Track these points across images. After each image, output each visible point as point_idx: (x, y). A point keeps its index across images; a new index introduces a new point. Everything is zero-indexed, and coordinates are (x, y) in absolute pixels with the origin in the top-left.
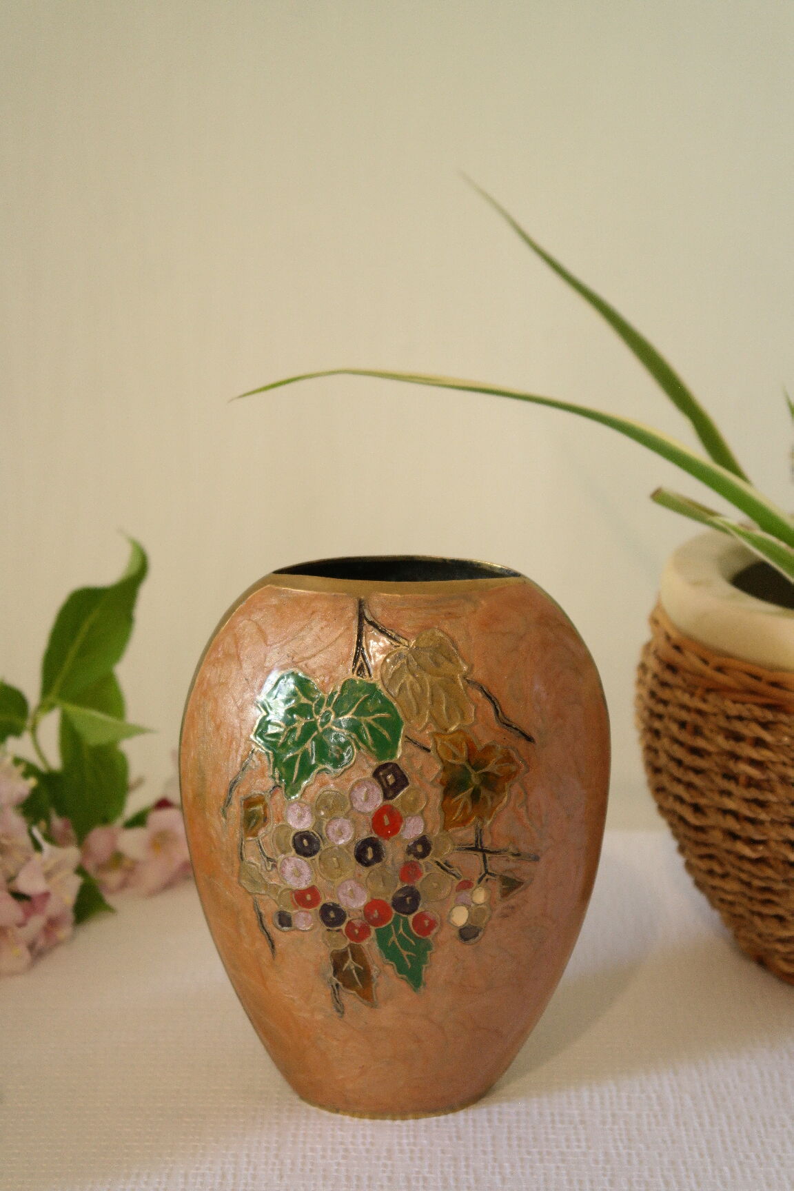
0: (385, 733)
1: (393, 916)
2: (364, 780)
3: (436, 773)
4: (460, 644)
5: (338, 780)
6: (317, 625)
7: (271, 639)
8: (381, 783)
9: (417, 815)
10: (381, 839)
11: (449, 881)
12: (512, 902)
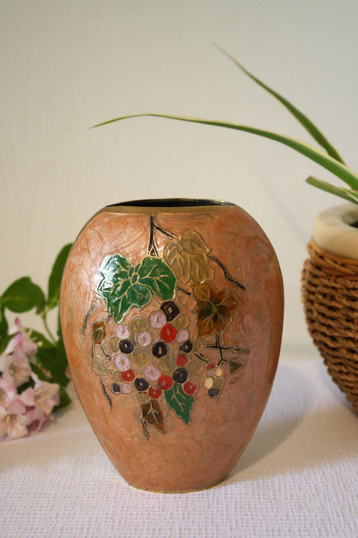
0: (166, 285)
2: (156, 311)
3: (194, 306)
4: (205, 237)
5: (142, 312)
6: (129, 230)
7: (105, 239)
8: (165, 312)
9: (184, 329)
10: (166, 343)
11: (203, 364)
12: (236, 375)
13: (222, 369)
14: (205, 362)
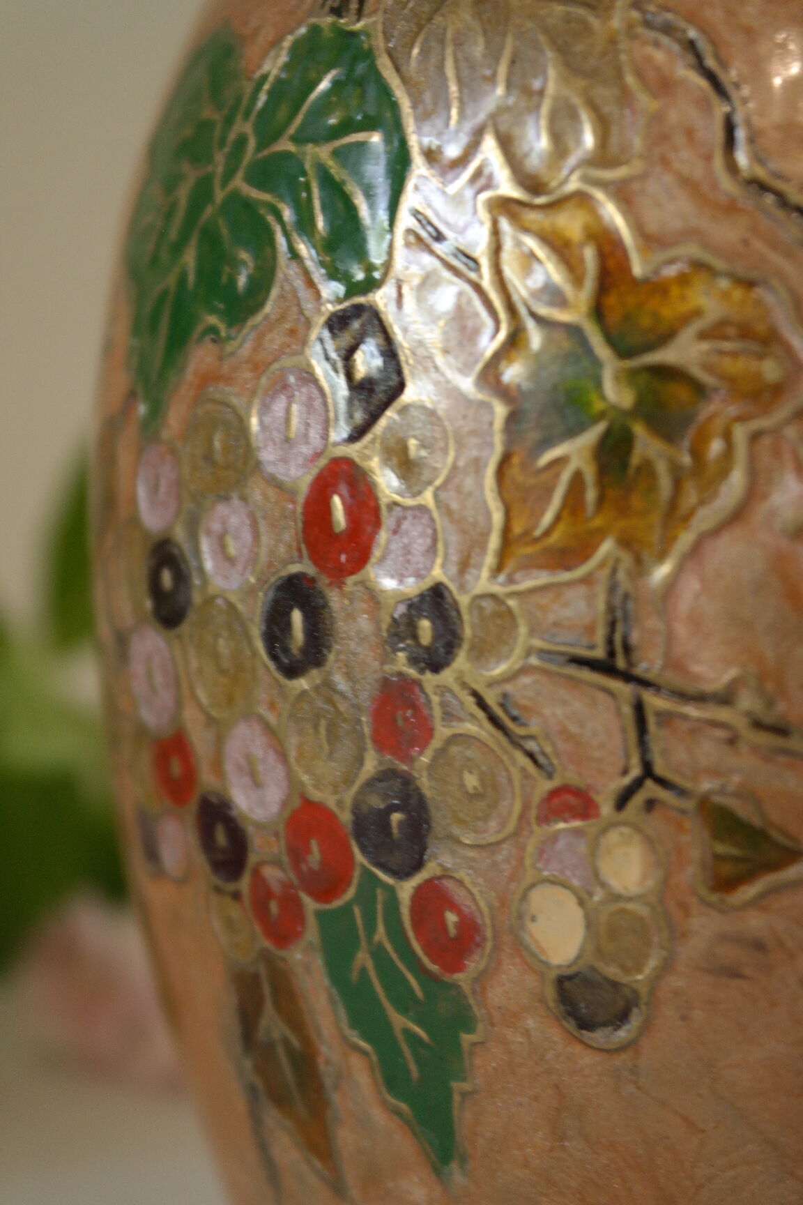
10: (323, 581)
11: (516, 776)
12: (755, 923)
13: (650, 842)
14: (531, 768)
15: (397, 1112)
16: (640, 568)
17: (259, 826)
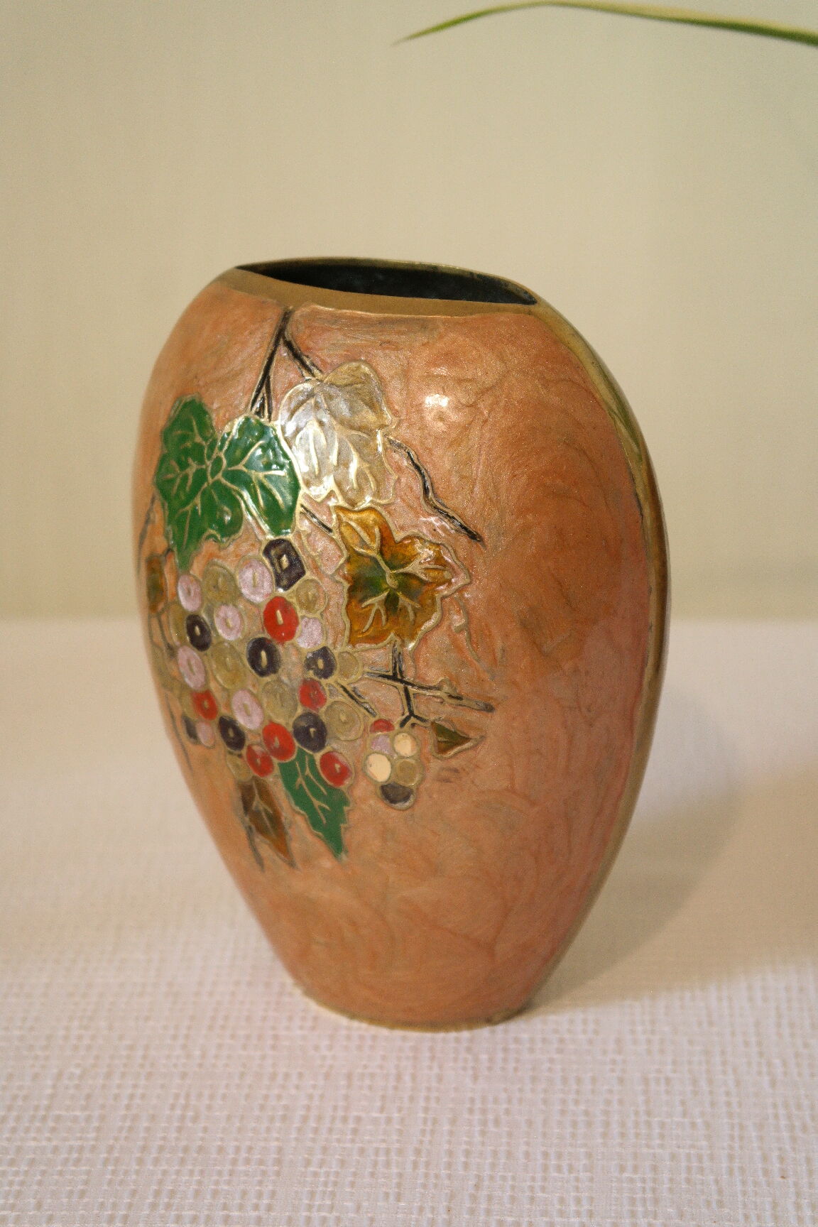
0: (278, 497)
1: (296, 750)
2: (253, 558)
3: (338, 564)
5: (225, 553)
8: (273, 565)
9: (315, 618)
10: (275, 642)
11: (361, 716)
12: (454, 763)
13: (414, 738)
14: (367, 713)
15: (318, 836)
16: (403, 645)
17: (250, 731)
